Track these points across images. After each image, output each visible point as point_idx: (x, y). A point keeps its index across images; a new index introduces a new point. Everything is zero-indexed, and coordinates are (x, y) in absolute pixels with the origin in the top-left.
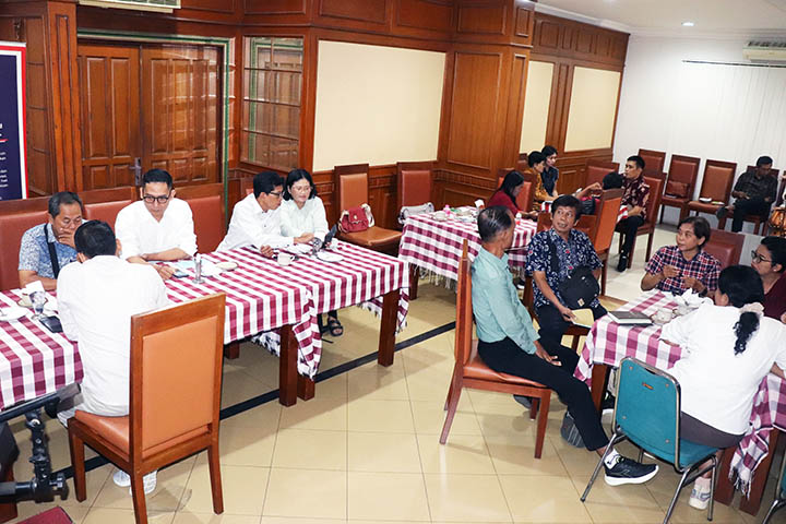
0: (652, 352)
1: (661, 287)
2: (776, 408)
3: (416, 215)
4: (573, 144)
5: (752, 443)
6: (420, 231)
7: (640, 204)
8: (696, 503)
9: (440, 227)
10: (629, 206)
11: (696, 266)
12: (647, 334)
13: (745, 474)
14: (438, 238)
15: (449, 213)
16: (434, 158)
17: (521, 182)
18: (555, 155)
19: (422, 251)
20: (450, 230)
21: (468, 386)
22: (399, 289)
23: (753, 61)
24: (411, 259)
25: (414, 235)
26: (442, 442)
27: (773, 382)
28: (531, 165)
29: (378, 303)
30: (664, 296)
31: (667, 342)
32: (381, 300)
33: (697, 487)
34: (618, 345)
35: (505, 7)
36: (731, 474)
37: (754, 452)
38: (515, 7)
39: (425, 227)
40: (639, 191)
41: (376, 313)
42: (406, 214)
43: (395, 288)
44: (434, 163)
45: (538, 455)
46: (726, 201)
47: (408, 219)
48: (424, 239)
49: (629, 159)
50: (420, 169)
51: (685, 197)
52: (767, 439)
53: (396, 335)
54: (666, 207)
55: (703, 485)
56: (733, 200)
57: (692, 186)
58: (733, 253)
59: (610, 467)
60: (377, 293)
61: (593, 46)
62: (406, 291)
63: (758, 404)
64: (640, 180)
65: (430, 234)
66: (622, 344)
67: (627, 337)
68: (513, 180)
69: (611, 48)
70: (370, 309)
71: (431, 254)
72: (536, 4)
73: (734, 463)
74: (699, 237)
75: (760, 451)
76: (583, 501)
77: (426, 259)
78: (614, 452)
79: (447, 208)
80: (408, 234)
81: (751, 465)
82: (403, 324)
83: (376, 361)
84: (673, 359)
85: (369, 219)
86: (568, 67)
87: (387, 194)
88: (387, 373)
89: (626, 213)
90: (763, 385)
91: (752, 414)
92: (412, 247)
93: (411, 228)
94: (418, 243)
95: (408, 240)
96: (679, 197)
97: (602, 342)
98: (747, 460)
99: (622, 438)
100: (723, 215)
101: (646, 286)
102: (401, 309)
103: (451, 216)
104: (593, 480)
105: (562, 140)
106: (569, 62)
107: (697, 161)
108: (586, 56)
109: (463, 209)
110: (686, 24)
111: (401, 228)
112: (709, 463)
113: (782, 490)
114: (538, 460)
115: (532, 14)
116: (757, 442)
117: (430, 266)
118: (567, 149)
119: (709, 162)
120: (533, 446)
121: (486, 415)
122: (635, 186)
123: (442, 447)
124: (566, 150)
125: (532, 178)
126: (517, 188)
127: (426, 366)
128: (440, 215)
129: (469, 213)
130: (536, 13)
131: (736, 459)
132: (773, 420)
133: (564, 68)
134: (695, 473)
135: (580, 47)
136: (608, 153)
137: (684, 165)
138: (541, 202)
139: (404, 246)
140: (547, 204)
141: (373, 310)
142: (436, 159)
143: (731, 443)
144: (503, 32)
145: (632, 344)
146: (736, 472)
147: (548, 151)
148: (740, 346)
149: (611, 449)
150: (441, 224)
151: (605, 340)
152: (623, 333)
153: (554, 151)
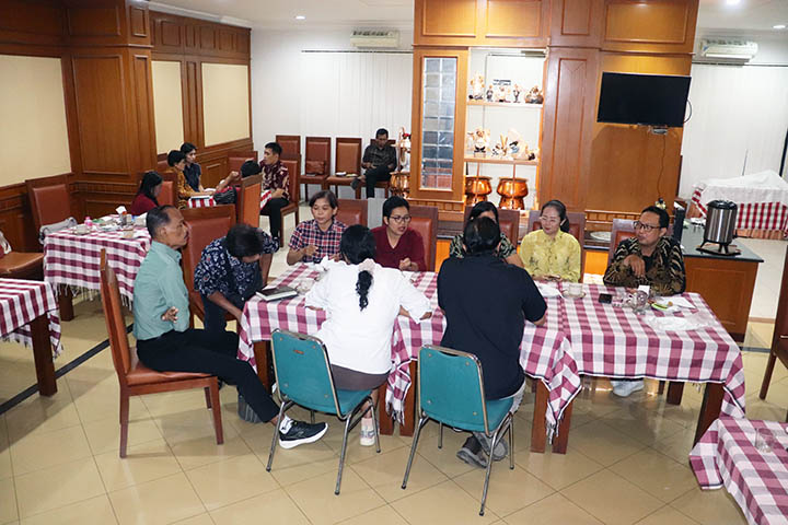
0: (302, 319)
1: (305, 259)
2: (410, 343)
3: (58, 233)
4: (212, 138)
5: (397, 378)
6: (62, 249)
7: (281, 187)
8: (366, 441)
9: (83, 240)
10: (272, 190)
11: (332, 235)
12: (293, 305)
13: (398, 405)
14: (83, 252)
15: (91, 225)
16: (68, 170)
17: (160, 182)
18: (194, 151)
19: (69, 269)
20: (94, 242)
21: (137, 394)
22: (45, 314)
23: (360, 48)
24: (59, 280)
25: (57, 254)
26: (123, 455)
27: (403, 322)
28: (171, 164)
29: (25, 333)
30: (307, 267)
31: (311, 308)
32: (28, 328)
33: (363, 428)
34: (270, 320)
35: (117, 8)
36: (387, 409)
37: (401, 384)
38: (127, 6)
39: (67, 243)
40: (278, 175)
41: (26, 343)
42: (47, 233)
43: (41, 312)
44: (69, 175)
45: (220, 441)
46: (359, 173)
47: (47, 238)
48: (68, 256)
49: (266, 146)
50: (54, 184)
51: (324, 174)
52: (408, 371)
53: (54, 361)
54: (309, 185)
55: (368, 425)
56: (364, 171)
57: (328, 163)
58: (361, 217)
59: (284, 432)
60: (21, 323)
61: (217, 43)
62: (55, 313)
63: (395, 344)
64: (279, 164)
65: (73, 250)
66: (273, 318)
67: (276, 311)
68: (150, 182)
69: (236, 43)
70: (18, 341)
71: (79, 270)
72: (150, 3)
73: (388, 399)
74: (333, 208)
75: (405, 383)
76: (269, 470)
77: (74, 276)
78: (287, 418)
79: (88, 220)
80: (49, 253)
81: (401, 396)
82: (59, 348)
83: (38, 393)
84: (319, 322)
85: (4, 245)
86: (195, 64)
87: (21, 216)
88: (52, 402)
89: (270, 196)
90: (396, 327)
91: (393, 353)
92: (58, 267)
93: (52, 247)
94: (63, 261)
95: (52, 260)
96: (318, 174)
97: (256, 321)
98: (397, 392)
99: (291, 404)
100: (357, 185)
101: (291, 261)
102: (53, 333)
103: (94, 228)
104: (273, 449)
105: (200, 136)
106: (195, 59)
107: (329, 140)
108: (212, 52)
109: (106, 218)
110: (299, 18)
111: (41, 249)
112: (368, 404)
113: (422, 411)
114: (221, 447)
115: (147, 13)
116: (401, 375)
117: (80, 283)
118: (207, 143)
119: (339, 140)
120: (214, 433)
121: (163, 417)
122: (275, 171)
123: (125, 461)
124: (206, 145)
125: (172, 177)
126: (157, 187)
127: (95, 384)
128: (81, 228)
129: (112, 222)
130: (151, 12)
131: (389, 393)
132: (410, 354)
133: (192, 66)
134: (357, 417)
135: (204, 44)
136: (248, 142)
137: (318, 145)
138: (187, 199)
139: (48, 267)
140: (194, 200)
141: (22, 341)
142: (69, 171)
143: (381, 382)
144: (119, 33)
145: (283, 317)
146: (391, 405)
147: (186, 148)
148: (363, 303)
149: (283, 416)
150: (85, 237)
151: (258, 318)
152: (272, 308)
153: (193, 147)
